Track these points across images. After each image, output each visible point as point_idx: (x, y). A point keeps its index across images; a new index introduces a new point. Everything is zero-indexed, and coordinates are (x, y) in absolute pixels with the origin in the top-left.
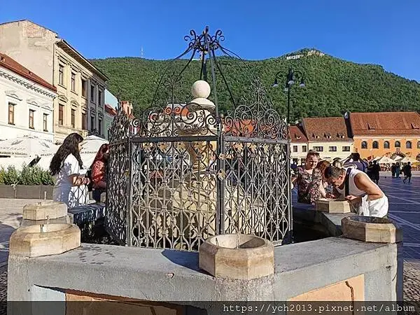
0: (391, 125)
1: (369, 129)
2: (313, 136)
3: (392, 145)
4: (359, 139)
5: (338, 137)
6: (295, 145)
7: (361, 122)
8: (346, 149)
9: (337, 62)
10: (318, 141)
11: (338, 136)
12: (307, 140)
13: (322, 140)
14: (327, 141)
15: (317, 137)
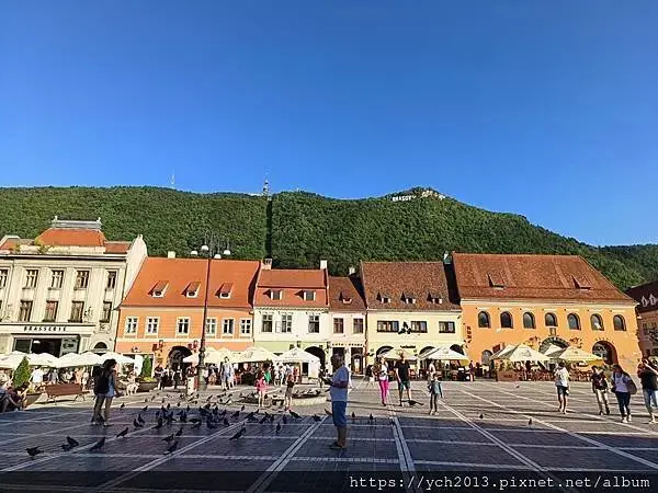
0: (533, 280)
1: (491, 285)
2: (379, 298)
3: (540, 321)
4: (472, 306)
5: (431, 302)
6: (339, 316)
7: (475, 271)
8: (447, 328)
9: (462, 208)
10: (388, 308)
11: (430, 299)
12: (364, 307)
13: (397, 308)
14: (406, 308)
15: (386, 300)
